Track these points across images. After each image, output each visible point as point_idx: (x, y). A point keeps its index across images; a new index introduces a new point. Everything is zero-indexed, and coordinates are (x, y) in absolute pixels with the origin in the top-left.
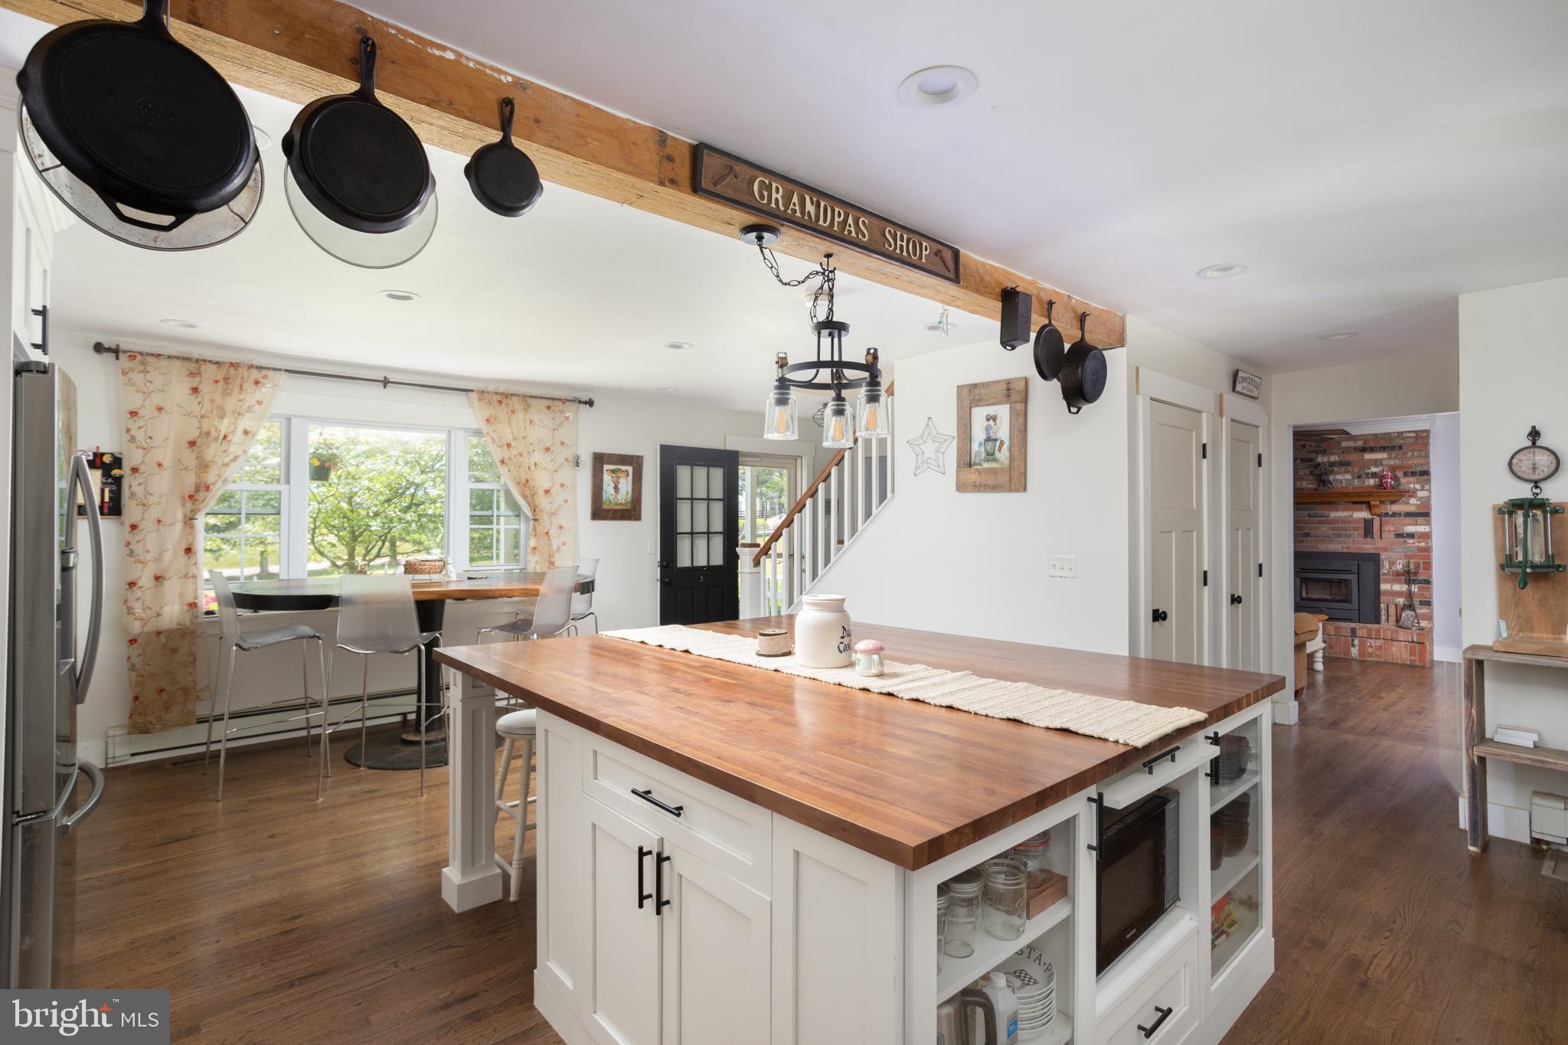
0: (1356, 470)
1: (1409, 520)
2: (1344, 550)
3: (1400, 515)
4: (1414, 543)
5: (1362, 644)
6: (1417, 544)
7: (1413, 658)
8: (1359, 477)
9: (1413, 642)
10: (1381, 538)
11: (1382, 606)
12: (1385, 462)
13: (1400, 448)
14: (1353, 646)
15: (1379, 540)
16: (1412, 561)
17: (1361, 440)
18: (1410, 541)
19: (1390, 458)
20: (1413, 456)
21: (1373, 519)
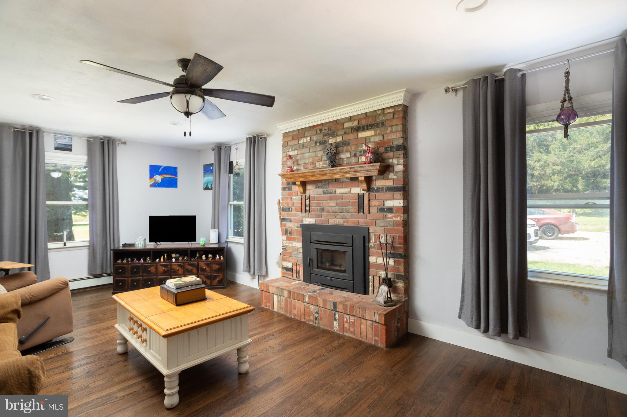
0: (353, 148)
1: (389, 194)
2: (345, 224)
3: (382, 189)
4: (392, 218)
5: (341, 318)
6: (394, 218)
7: (376, 338)
8: (355, 155)
9: (376, 322)
10: (369, 213)
11: (371, 278)
12: (372, 139)
13: (383, 124)
14: (335, 320)
15: (368, 214)
16: (389, 235)
17: (356, 120)
18: (389, 215)
19: (375, 135)
20: (392, 132)
21: (364, 194)
